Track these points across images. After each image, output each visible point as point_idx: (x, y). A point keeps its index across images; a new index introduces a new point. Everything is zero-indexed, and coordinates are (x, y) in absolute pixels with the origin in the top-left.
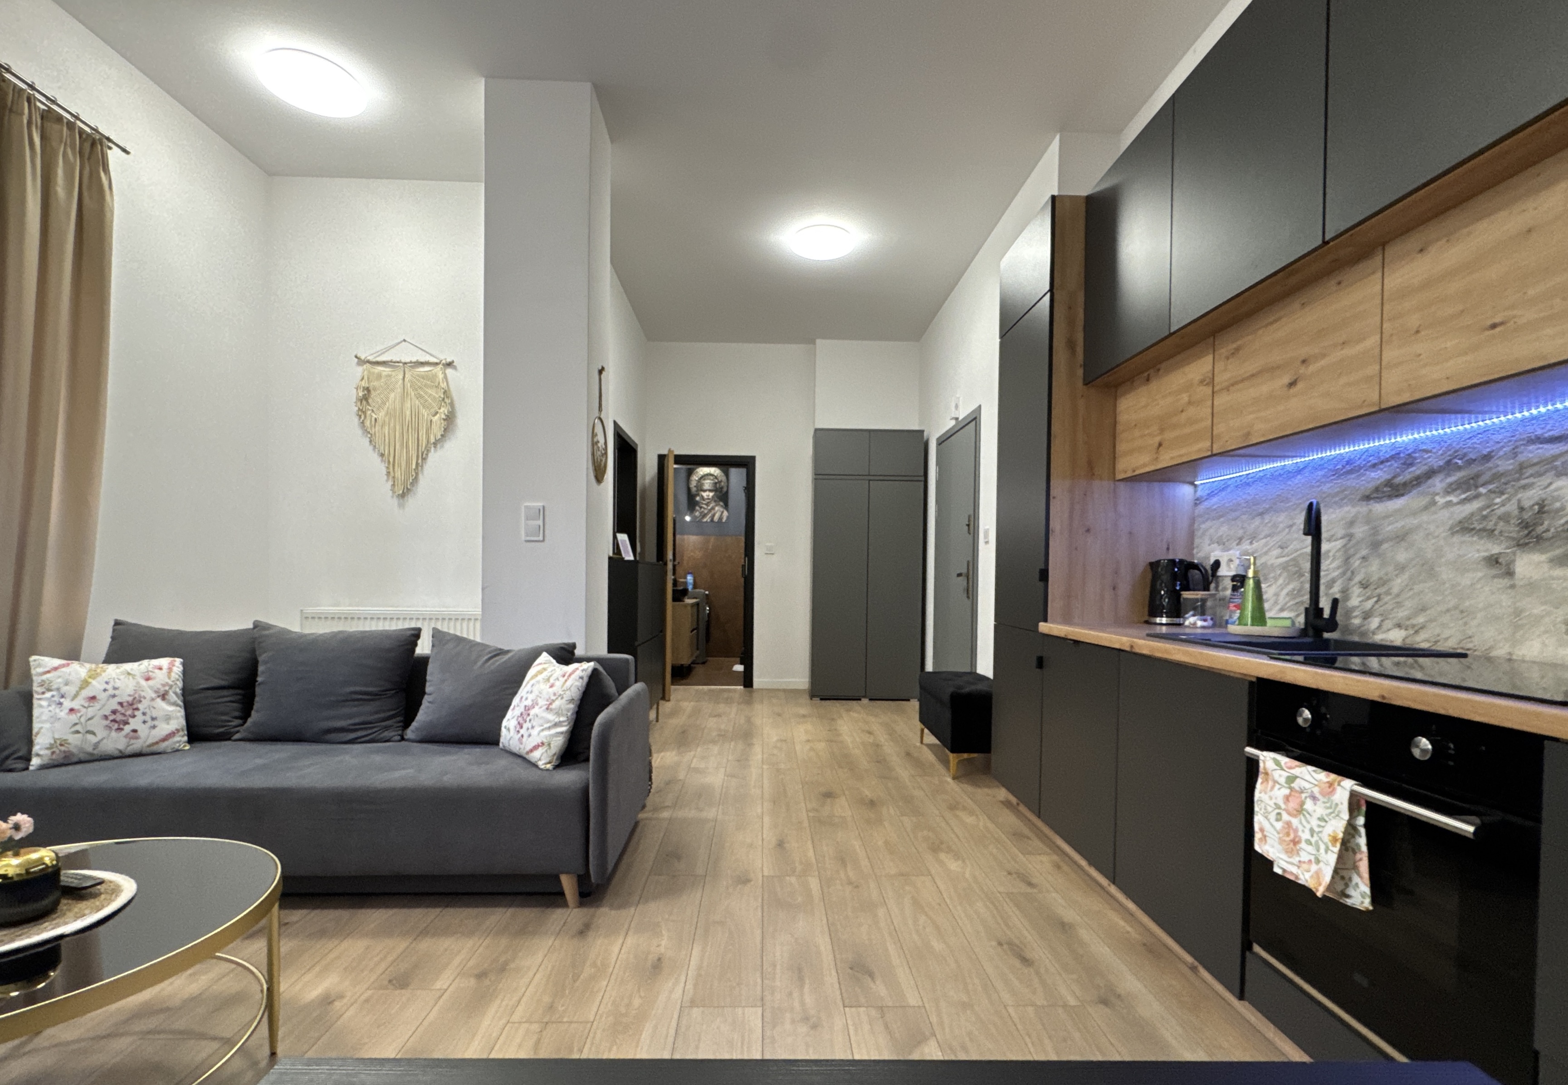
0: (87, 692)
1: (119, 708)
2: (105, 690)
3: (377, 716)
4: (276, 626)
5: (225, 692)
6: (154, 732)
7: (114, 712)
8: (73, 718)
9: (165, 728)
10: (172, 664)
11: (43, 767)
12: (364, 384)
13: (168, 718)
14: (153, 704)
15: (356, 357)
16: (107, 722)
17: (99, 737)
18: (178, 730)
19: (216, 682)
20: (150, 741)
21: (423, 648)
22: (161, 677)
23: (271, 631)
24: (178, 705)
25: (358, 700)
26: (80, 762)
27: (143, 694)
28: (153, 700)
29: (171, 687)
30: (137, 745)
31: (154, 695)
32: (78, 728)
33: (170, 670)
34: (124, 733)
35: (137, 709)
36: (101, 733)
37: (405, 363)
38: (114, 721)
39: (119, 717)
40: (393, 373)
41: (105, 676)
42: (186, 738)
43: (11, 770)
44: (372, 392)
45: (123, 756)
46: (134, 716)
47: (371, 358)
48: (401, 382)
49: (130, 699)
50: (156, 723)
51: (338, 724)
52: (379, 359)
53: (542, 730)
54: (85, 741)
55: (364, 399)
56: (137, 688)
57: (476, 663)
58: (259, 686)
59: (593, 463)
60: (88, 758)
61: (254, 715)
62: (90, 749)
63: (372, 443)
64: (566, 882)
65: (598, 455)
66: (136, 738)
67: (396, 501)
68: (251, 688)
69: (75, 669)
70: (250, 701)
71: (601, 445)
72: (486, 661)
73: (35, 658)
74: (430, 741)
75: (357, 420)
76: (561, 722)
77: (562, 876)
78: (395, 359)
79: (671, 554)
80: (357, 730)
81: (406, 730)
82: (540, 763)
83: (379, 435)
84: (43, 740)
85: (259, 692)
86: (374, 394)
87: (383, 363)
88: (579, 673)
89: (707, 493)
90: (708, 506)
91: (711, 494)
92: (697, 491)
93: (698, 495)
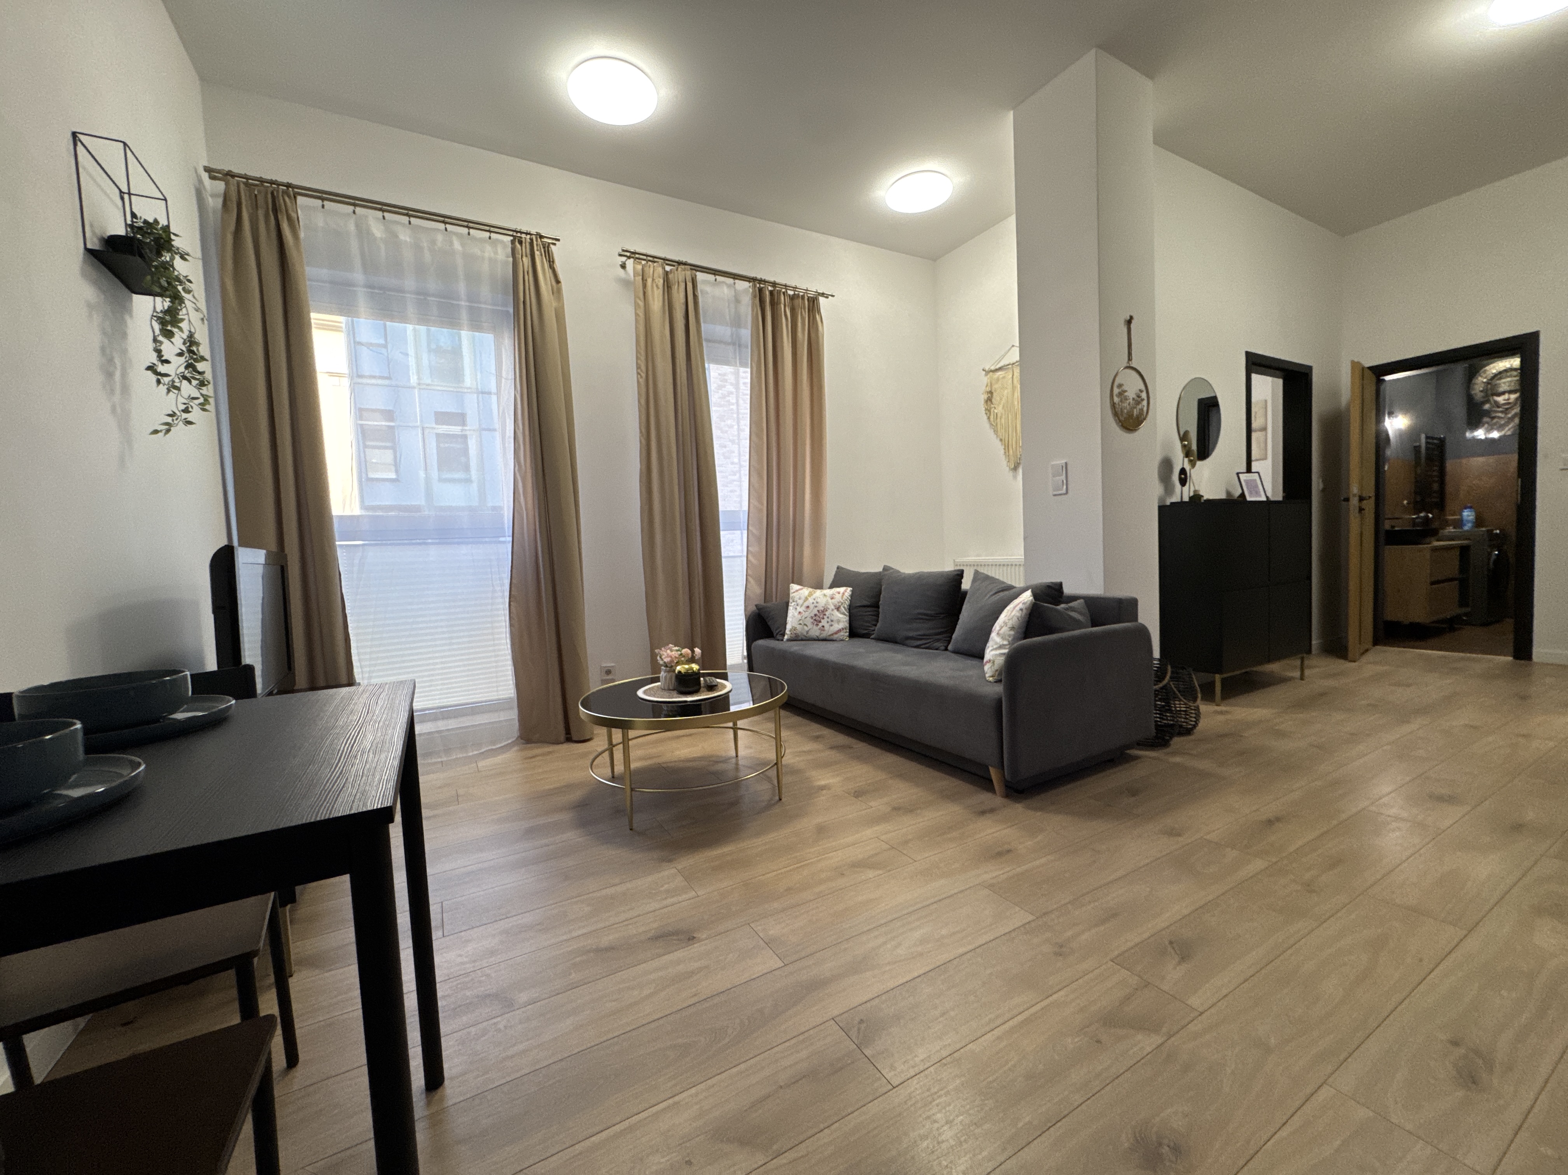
0: (806, 604)
1: (818, 614)
2: (813, 603)
3: (931, 631)
4: (891, 568)
5: (869, 609)
6: (832, 628)
7: (816, 615)
8: (799, 617)
9: (837, 627)
10: (846, 591)
11: (788, 640)
12: (988, 389)
13: (839, 621)
14: (833, 612)
15: (983, 370)
16: (812, 620)
17: (809, 628)
18: (843, 629)
19: (865, 603)
20: (829, 633)
21: (966, 584)
22: (838, 598)
23: (889, 572)
24: (845, 614)
25: (922, 619)
26: (802, 640)
27: (829, 606)
28: (833, 610)
29: (842, 603)
30: (824, 635)
31: (833, 607)
32: (801, 622)
33: (843, 594)
34: (819, 627)
35: (825, 615)
36: (810, 626)
37: (1013, 364)
38: (815, 620)
39: (817, 618)
40: (1003, 376)
41: (814, 596)
42: (848, 634)
43: (778, 640)
45: (818, 640)
46: (823, 618)
47: (993, 368)
48: (1011, 380)
49: (822, 609)
50: (833, 623)
51: (911, 634)
52: (998, 367)
53: (992, 650)
54: (803, 629)
55: (989, 400)
56: (827, 602)
57: (985, 596)
58: (881, 607)
59: (1116, 414)
60: (804, 638)
61: (879, 625)
62: (805, 634)
63: (996, 432)
64: (994, 773)
65: (1125, 405)
66: (824, 630)
67: (1011, 473)
68: (878, 607)
69: (806, 591)
70: (878, 616)
71: (1131, 394)
72: (992, 595)
73: (792, 585)
74: (956, 652)
75: (985, 417)
76: (1003, 645)
77: (990, 768)
78: (1007, 363)
79: (1361, 488)
80: (921, 639)
81: (949, 643)
82: (987, 675)
83: (999, 426)
84: (789, 627)
85: (880, 610)
86: (995, 394)
87: (1000, 369)
88: (1021, 606)
89: (1506, 396)
90: (1506, 414)
91: (1513, 397)
92: (1487, 396)
93: (1488, 401)
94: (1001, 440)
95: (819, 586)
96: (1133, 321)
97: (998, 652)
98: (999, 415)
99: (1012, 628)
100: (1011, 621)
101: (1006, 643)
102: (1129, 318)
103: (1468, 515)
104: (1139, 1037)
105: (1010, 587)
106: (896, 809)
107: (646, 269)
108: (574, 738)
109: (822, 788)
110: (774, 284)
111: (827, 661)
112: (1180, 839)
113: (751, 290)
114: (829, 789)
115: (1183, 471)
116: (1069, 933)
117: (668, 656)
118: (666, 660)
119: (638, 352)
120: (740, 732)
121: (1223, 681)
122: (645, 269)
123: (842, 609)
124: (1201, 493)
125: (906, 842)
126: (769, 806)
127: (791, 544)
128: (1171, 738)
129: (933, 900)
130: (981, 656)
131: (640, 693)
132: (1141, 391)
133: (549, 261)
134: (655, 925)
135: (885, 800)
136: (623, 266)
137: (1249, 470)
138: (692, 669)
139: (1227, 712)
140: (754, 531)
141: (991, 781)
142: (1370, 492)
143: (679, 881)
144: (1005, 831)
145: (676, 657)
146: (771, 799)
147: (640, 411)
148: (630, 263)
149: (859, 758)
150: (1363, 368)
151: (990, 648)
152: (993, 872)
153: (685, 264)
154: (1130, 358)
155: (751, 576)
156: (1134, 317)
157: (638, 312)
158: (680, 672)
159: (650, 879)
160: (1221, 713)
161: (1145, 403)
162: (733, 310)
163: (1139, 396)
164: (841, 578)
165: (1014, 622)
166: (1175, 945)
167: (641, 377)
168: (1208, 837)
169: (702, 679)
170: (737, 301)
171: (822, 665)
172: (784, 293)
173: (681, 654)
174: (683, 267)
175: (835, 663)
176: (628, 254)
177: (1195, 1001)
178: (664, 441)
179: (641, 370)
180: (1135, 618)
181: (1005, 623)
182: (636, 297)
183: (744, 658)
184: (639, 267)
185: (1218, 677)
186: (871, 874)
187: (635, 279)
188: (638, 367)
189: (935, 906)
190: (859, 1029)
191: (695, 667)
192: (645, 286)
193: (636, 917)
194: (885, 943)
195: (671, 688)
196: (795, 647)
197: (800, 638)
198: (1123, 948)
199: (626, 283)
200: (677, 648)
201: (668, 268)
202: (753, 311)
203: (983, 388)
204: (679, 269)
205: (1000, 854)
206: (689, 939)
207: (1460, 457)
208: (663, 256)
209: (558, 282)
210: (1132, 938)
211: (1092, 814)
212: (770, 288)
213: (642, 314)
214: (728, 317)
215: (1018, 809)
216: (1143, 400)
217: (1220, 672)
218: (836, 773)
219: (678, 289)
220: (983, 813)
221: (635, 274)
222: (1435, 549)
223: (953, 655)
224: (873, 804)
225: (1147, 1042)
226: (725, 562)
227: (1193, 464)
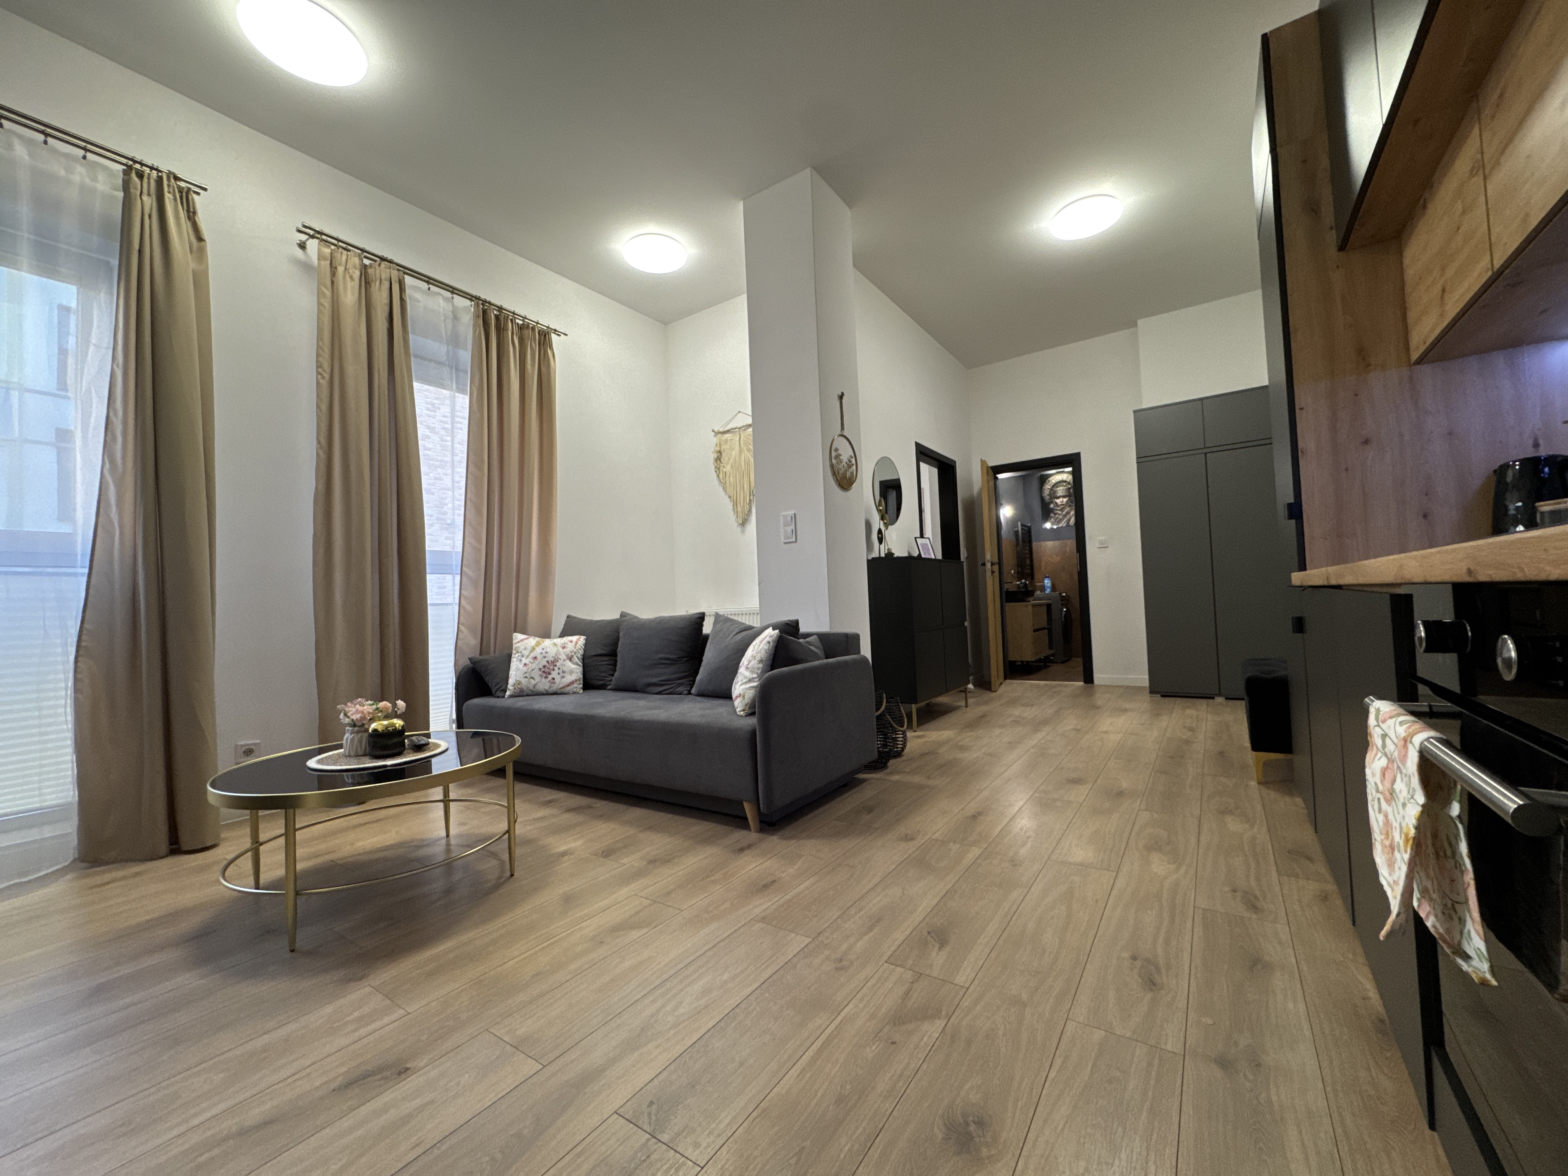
0: (533, 655)
1: (547, 665)
2: (541, 653)
3: (676, 676)
4: (629, 614)
5: (605, 658)
6: (563, 680)
7: (544, 667)
8: (525, 669)
9: (569, 678)
10: (579, 640)
11: (511, 696)
12: (718, 449)
13: (571, 672)
14: (564, 663)
15: (713, 431)
16: (540, 673)
17: (536, 681)
18: (576, 680)
19: (600, 651)
20: (561, 686)
21: (707, 628)
22: (570, 647)
23: (627, 618)
24: (578, 665)
25: (666, 664)
26: (528, 695)
27: (560, 657)
28: (564, 660)
29: (575, 653)
30: (555, 688)
31: (565, 657)
32: (526, 675)
33: (577, 643)
34: (548, 679)
35: (556, 666)
36: (537, 679)
37: (740, 428)
38: (544, 672)
39: (547, 670)
40: (734, 437)
41: (543, 645)
42: (581, 686)
43: (498, 697)
44: (723, 454)
45: (547, 694)
46: (554, 670)
47: (721, 430)
48: (738, 442)
49: (553, 659)
50: (565, 675)
51: (654, 680)
52: (726, 429)
53: (742, 684)
54: (529, 683)
55: (718, 459)
56: (558, 653)
57: (729, 636)
58: (619, 655)
59: (834, 474)
60: (530, 693)
61: (616, 674)
62: (532, 688)
63: (725, 489)
64: (749, 810)
65: (841, 466)
66: (554, 683)
67: (739, 529)
68: (616, 656)
69: (532, 641)
70: (615, 665)
71: (845, 458)
72: (735, 635)
73: (515, 634)
74: (702, 695)
75: (715, 475)
76: (753, 678)
77: (744, 803)
78: (734, 426)
79: (992, 556)
80: (663, 685)
81: (692, 688)
82: (738, 710)
83: (728, 483)
84: (511, 681)
85: (619, 658)
86: (724, 454)
87: (728, 431)
88: (768, 639)
89: (1061, 499)
90: (1062, 512)
91: (1065, 500)
92: (1051, 499)
93: (1052, 502)
94: (730, 497)
95: (547, 635)
96: (844, 397)
97: (748, 686)
98: (728, 474)
99: (761, 661)
100: (759, 654)
101: (755, 676)
102: (840, 394)
103: (1047, 582)
104: (926, 1026)
105: (750, 628)
106: (652, 862)
107: (337, 255)
108: (185, 848)
109: (564, 854)
110: (500, 309)
111: (561, 713)
112: (915, 842)
113: (473, 309)
114: (572, 853)
115: (880, 532)
116: (845, 946)
117: (357, 712)
118: (354, 717)
119: (319, 347)
120: (452, 805)
121: (918, 710)
122: (335, 254)
123: (576, 659)
124: (893, 551)
125: (669, 893)
126: (499, 885)
127: (514, 589)
128: (888, 760)
129: (706, 948)
130: (727, 696)
131: (312, 763)
132: (852, 457)
133: (188, 211)
134: (343, 1069)
135: (637, 855)
136: (302, 246)
137: (922, 536)
138: (393, 725)
139: (922, 736)
140: (470, 573)
141: (746, 819)
142: (996, 560)
143: (377, 1001)
144: (767, 863)
145: (369, 713)
146: (500, 878)
147: (318, 418)
148: (313, 245)
149: (601, 817)
150: (987, 467)
151: (740, 683)
152: (763, 905)
153: (391, 262)
154: (842, 428)
155: (463, 624)
156: (845, 394)
157: (322, 301)
158: (375, 730)
159: (328, 1009)
160: (918, 737)
161: (854, 467)
162: (450, 326)
163: (850, 461)
164: (571, 627)
165: (762, 655)
166: (932, 934)
167: (323, 378)
168: (934, 837)
169: (406, 741)
170: (455, 318)
171: (556, 720)
172: (511, 320)
173: (377, 709)
174: (388, 264)
175: (572, 715)
176: (312, 232)
177: (961, 979)
178: (353, 457)
179: (324, 370)
180: (859, 652)
181: (754, 657)
182: (320, 283)
183: (452, 721)
184: (327, 251)
185: (914, 707)
186: (635, 934)
187: (319, 264)
188: (319, 365)
189: (709, 954)
190: (650, 1114)
191: (398, 723)
192: (333, 273)
193: (309, 1066)
194: (663, 1006)
195: (360, 754)
196: (521, 703)
197: (525, 693)
198: (893, 948)
199: (306, 267)
200: (370, 702)
201: (367, 262)
202: (474, 332)
203: (713, 448)
204: (383, 265)
205: (766, 886)
206: (400, 1073)
207: (1039, 541)
208: (361, 246)
209: (200, 239)
210: (900, 935)
211: (838, 834)
212: (495, 312)
213: (327, 303)
214: (444, 334)
215: (774, 841)
216: (853, 465)
217: (916, 703)
218: (576, 837)
219: (380, 288)
220: (742, 850)
221: (321, 257)
222: (1034, 606)
223: (699, 698)
224: (625, 861)
225: (932, 1030)
226: (431, 611)
227: (887, 528)
